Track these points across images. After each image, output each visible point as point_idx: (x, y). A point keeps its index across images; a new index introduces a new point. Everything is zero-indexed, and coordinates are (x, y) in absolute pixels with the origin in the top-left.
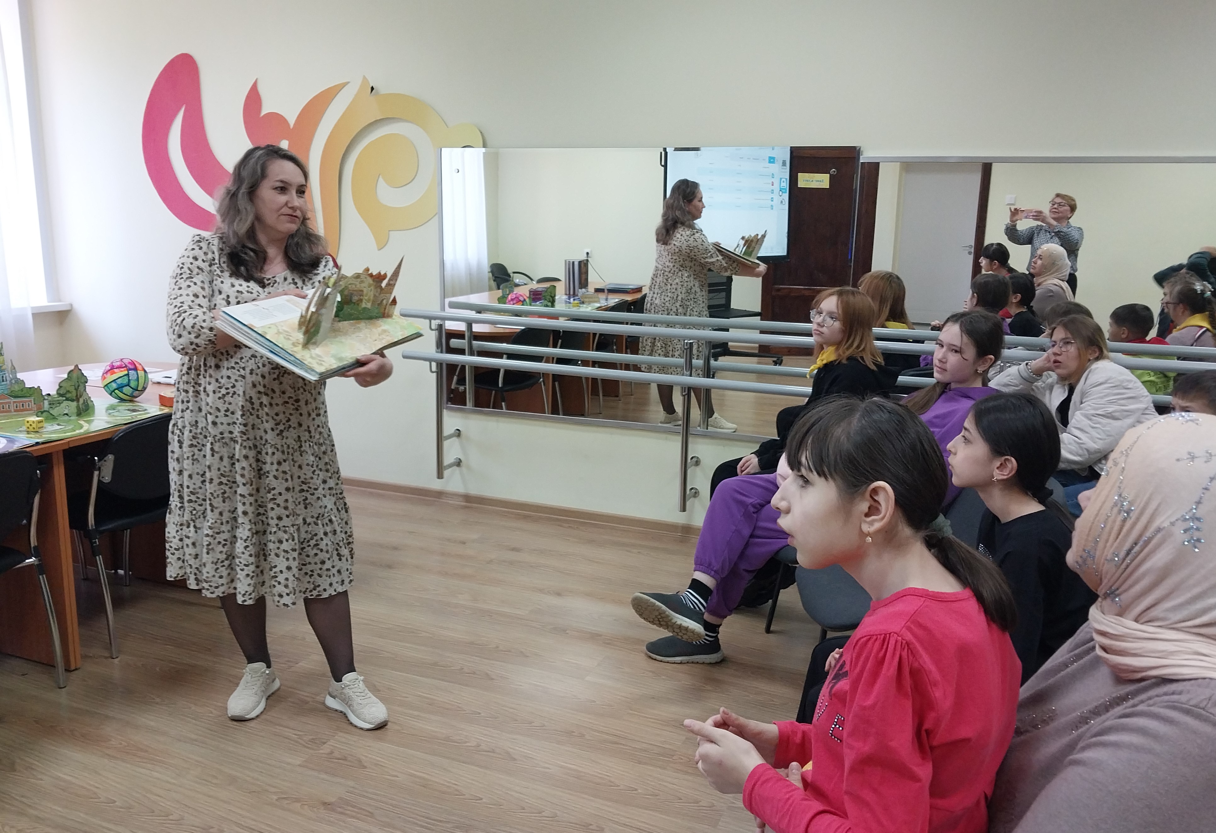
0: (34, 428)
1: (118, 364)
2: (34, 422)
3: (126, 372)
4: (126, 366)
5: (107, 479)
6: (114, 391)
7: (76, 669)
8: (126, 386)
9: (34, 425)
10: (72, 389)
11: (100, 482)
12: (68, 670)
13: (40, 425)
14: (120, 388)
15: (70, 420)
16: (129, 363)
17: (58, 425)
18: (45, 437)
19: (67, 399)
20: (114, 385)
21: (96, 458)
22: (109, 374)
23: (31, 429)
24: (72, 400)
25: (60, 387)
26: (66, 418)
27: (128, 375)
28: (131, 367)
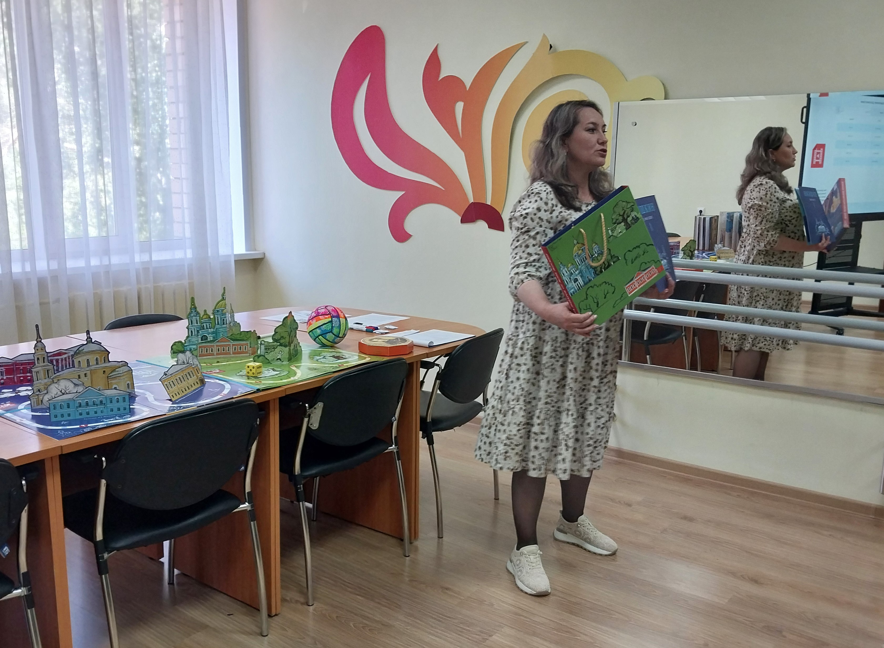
0: (253, 374)
1: (323, 310)
2: (253, 368)
3: (330, 319)
4: (330, 314)
5: (315, 426)
6: (318, 337)
7: (276, 615)
8: (329, 332)
9: (254, 371)
10: (286, 335)
11: (308, 428)
12: (270, 616)
13: (259, 370)
14: (324, 334)
15: (283, 365)
16: (333, 310)
17: (274, 370)
18: (264, 384)
19: (281, 345)
20: (318, 331)
21: (307, 405)
22: (314, 321)
23: (251, 374)
24: (285, 346)
25: (276, 332)
26: (279, 362)
27: (331, 322)
28: (335, 314)
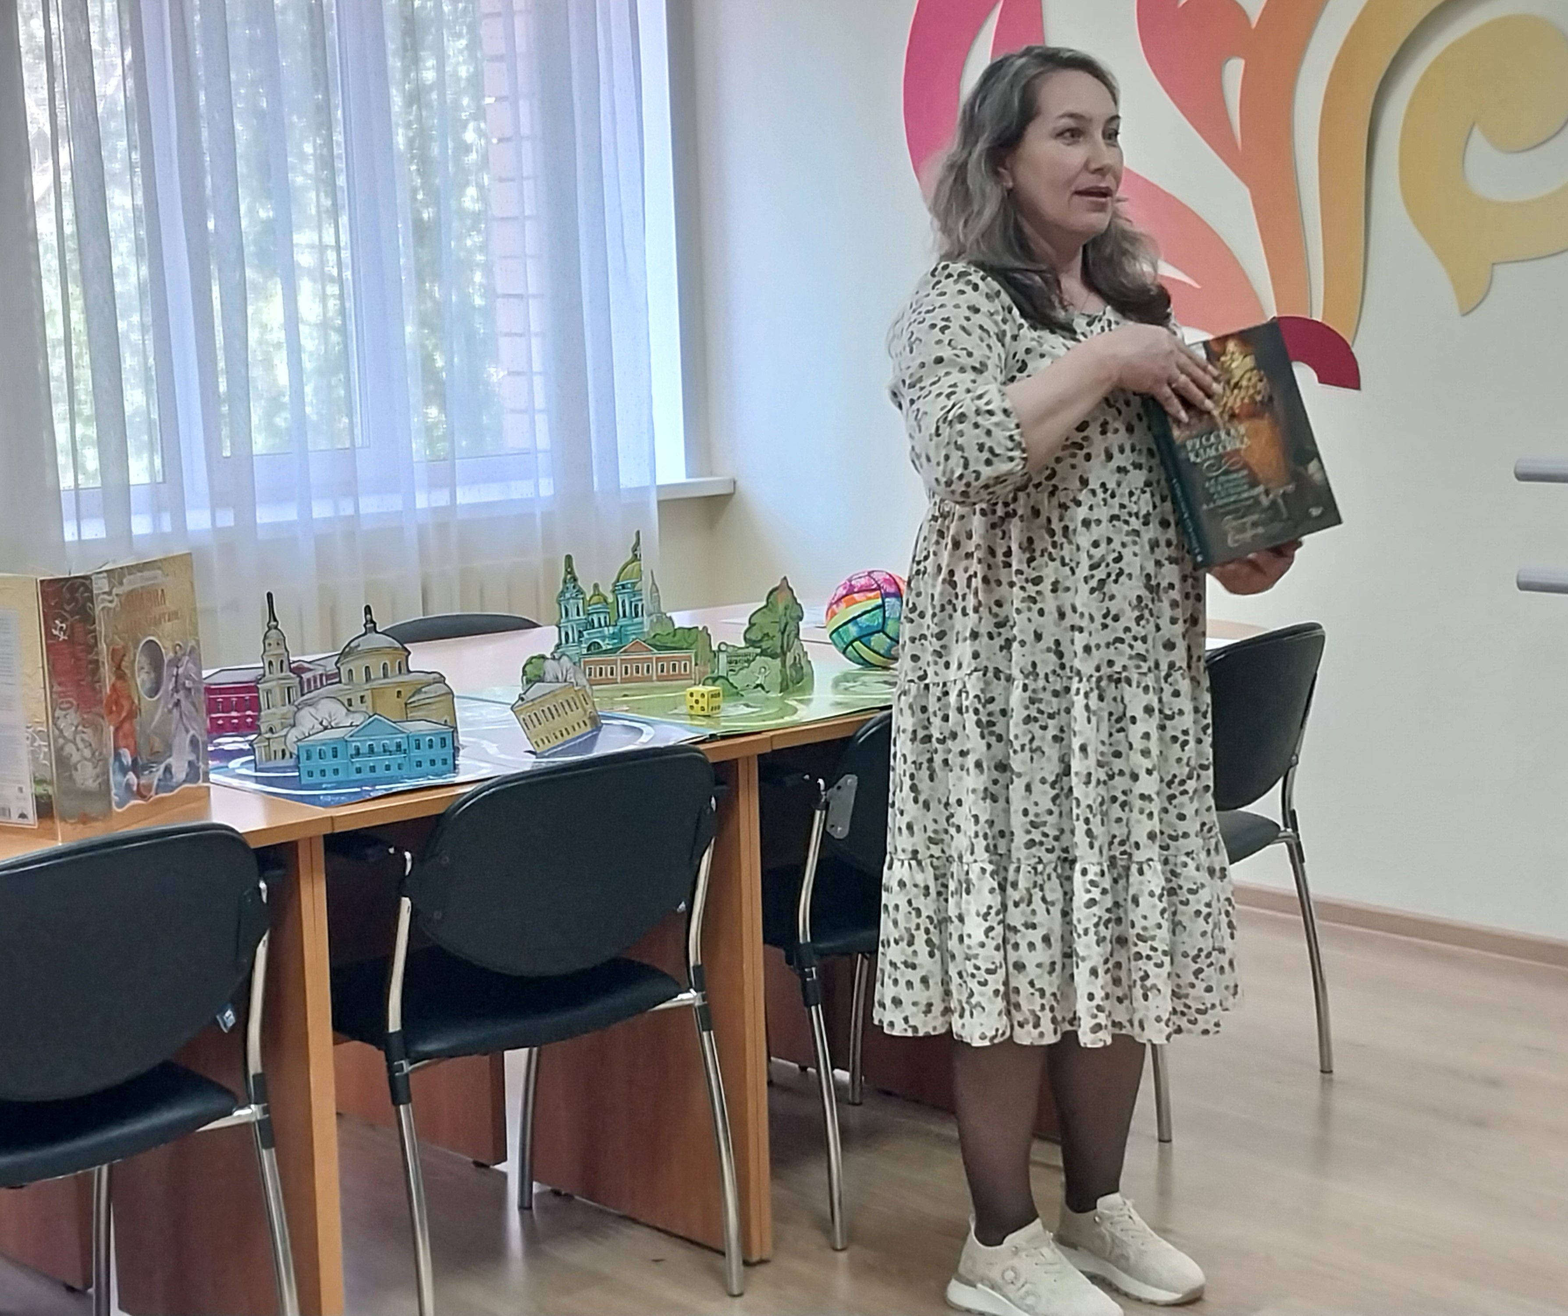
0: (703, 709)
1: (863, 581)
2: (703, 695)
3: (879, 601)
4: (879, 588)
5: (841, 831)
6: (851, 643)
8: (878, 632)
9: (703, 702)
10: (774, 631)
11: (826, 836)
13: (716, 702)
14: (864, 637)
15: (768, 699)
16: (885, 580)
17: (747, 706)
18: (725, 727)
19: (762, 654)
20: (853, 630)
21: (821, 781)
22: (843, 605)
23: (697, 710)
24: (773, 656)
25: (752, 625)
26: (760, 693)
27: (882, 606)
28: (891, 589)
